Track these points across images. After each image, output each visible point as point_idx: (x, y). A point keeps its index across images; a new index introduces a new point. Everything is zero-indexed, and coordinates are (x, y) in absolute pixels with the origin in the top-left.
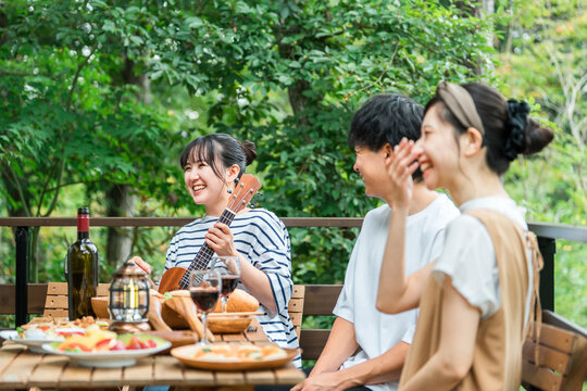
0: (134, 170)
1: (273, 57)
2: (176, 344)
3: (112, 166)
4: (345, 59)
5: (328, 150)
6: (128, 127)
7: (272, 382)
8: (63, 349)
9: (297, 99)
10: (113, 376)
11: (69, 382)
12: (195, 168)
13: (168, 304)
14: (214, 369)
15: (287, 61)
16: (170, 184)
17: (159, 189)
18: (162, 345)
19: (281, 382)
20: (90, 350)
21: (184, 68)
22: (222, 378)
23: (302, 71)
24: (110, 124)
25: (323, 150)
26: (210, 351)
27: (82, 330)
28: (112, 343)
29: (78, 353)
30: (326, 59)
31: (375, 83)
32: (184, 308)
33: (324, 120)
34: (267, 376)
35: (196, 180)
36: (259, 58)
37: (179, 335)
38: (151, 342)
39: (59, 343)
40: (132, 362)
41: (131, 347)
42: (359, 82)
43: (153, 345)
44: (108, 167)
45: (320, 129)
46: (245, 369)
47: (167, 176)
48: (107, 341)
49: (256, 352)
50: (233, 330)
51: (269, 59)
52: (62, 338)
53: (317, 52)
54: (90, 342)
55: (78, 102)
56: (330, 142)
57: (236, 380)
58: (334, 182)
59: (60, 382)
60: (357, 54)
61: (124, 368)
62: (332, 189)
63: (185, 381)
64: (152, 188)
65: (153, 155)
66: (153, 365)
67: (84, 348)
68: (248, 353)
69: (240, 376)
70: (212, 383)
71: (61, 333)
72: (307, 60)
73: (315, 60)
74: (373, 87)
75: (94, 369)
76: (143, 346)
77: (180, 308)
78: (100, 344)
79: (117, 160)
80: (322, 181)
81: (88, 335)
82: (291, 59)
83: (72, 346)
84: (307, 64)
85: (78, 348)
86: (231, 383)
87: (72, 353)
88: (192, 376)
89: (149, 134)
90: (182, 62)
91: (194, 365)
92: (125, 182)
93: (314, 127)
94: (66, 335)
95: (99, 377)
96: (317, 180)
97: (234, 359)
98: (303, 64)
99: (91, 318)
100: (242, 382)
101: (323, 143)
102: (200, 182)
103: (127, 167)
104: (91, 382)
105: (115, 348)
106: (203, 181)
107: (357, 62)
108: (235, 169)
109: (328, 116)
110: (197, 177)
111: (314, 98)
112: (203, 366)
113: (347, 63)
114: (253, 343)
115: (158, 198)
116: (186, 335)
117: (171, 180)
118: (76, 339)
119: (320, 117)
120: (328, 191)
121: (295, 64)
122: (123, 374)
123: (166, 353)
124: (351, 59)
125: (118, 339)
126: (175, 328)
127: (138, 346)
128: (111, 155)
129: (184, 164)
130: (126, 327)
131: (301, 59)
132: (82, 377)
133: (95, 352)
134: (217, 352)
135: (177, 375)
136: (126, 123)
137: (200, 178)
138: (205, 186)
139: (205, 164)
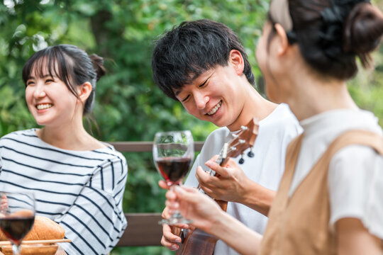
12: (40, 83)
25: (126, 81)
33: (127, 51)
35: (41, 98)
45: (123, 60)
62: (135, 122)
80: (126, 113)
102: (46, 100)
106: (50, 98)
108: (86, 88)
110: (43, 94)
119: (123, 48)
129: (26, 78)
137: (47, 95)
138: (52, 104)
139: (56, 79)
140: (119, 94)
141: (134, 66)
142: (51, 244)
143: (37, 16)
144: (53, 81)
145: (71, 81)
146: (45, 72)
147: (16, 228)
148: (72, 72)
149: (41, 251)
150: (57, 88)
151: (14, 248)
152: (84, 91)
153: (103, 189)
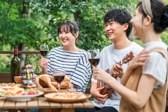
0: (26, 38)
1: (70, 4)
2: (46, 93)
3: (20, 37)
4: (92, 4)
5: (86, 33)
6: (25, 25)
7: (82, 107)
8: (5, 94)
9: (77, 17)
10: (23, 105)
11: (7, 107)
12: (64, 33)
13: (41, 79)
14: (60, 102)
15: (74, 5)
16: (37, 43)
17: (34, 45)
18: (41, 93)
19: (86, 107)
20: (15, 95)
21: (42, 6)
22: (64, 105)
23: (79, 8)
24: (19, 24)
25: (85, 33)
26: (58, 95)
27: (11, 88)
28: (23, 92)
29: (10, 96)
30: (86, 4)
31: (102, 12)
32: (47, 80)
33: (85, 24)
34: (80, 105)
36: (65, 4)
37: (46, 90)
38: (37, 92)
39: (3, 92)
40: (30, 99)
41: (30, 94)
42: (97, 11)
43: (37, 93)
44: (18, 37)
45: (84, 26)
46: (72, 102)
47: (36, 40)
48: (21, 92)
49: (75, 96)
50: (63, 88)
51: (68, 4)
52: (4, 90)
53: (84, 2)
54: (14, 92)
55: (9, 18)
56: (87, 30)
57: (69, 106)
58: (88, 42)
59: (3, 107)
60: (96, 3)
61: (27, 102)
62: (87, 45)
63: (50, 106)
64: (32, 44)
65: (32, 34)
66: (38, 100)
67: (12, 94)
68: (72, 96)
69: (70, 105)
70: (60, 107)
71: (4, 89)
72: (80, 5)
73: (83, 5)
74: (101, 13)
75: (16, 102)
76: (34, 94)
77: (45, 80)
78: (18, 93)
79: (21, 35)
80: (84, 42)
81: (14, 89)
82: (75, 5)
83: (8, 93)
84: (80, 6)
85: (10, 94)
86: (67, 107)
87: (8, 96)
88: (53, 105)
89: (31, 27)
90: (42, 5)
91: (53, 100)
92: (23, 42)
93: (82, 26)
94: (6, 89)
95: (18, 105)
96: (83, 42)
97: (67, 98)
98: (79, 6)
99: (14, 83)
100: (71, 107)
101: (85, 30)
102: (66, 39)
103: (24, 37)
104: (15, 107)
105: (24, 94)
107: (96, 5)
108: (77, 34)
109: (86, 22)
110: (65, 37)
111: (82, 17)
112: (56, 101)
113: (93, 6)
114: (71, 92)
115: (34, 47)
116: (48, 89)
117: (37, 42)
118: (9, 91)
119: (84, 23)
120: (86, 46)
121: (76, 6)
122: (27, 104)
123: (42, 96)
124: (94, 4)
125: (25, 90)
126: (44, 87)
127: (32, 93)
128: (19, 34)
129: (59, 31)
130: (28, 86)
131: (78, 5)
132: (11, 105)
133: (17, 96)
134: (61, 96)
135: (47, 104)
136: (24, 24)
137: (66, 37)
138: (68, 40)
139: (69, 32)
140: (83, 36)
141: (87, 28)
142: (67, 83)
143: (58, 13)
144: (68, 33)
145: (73, 32)
146: (66, 30)
147: (59, 79)
148: (74, 30)
149: (65, 85)
150: (70, 35)
151: (59, 85)
152: (76, 35)
153: (84, 64)
